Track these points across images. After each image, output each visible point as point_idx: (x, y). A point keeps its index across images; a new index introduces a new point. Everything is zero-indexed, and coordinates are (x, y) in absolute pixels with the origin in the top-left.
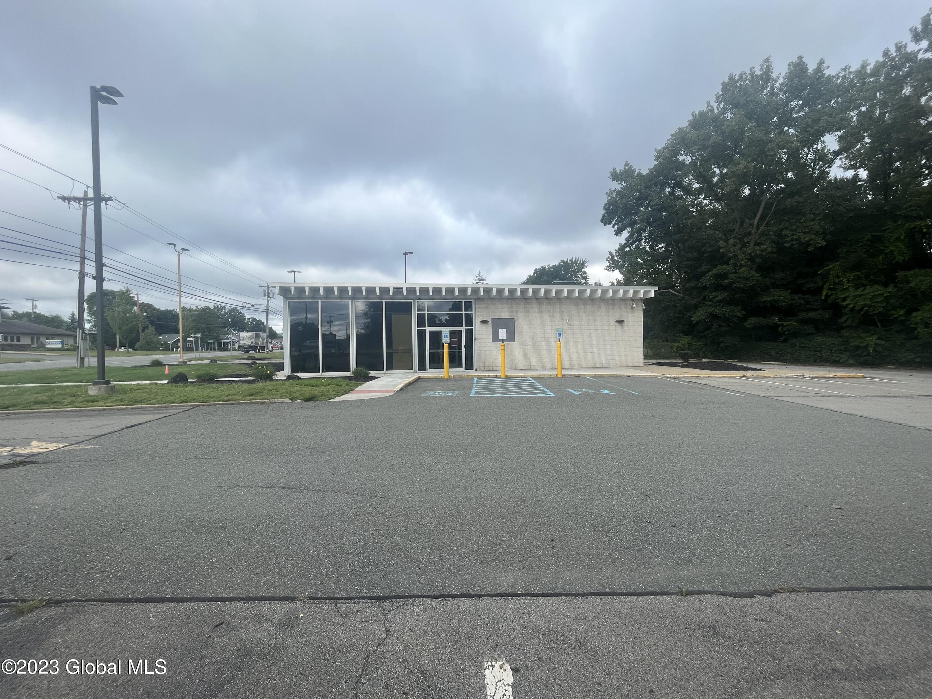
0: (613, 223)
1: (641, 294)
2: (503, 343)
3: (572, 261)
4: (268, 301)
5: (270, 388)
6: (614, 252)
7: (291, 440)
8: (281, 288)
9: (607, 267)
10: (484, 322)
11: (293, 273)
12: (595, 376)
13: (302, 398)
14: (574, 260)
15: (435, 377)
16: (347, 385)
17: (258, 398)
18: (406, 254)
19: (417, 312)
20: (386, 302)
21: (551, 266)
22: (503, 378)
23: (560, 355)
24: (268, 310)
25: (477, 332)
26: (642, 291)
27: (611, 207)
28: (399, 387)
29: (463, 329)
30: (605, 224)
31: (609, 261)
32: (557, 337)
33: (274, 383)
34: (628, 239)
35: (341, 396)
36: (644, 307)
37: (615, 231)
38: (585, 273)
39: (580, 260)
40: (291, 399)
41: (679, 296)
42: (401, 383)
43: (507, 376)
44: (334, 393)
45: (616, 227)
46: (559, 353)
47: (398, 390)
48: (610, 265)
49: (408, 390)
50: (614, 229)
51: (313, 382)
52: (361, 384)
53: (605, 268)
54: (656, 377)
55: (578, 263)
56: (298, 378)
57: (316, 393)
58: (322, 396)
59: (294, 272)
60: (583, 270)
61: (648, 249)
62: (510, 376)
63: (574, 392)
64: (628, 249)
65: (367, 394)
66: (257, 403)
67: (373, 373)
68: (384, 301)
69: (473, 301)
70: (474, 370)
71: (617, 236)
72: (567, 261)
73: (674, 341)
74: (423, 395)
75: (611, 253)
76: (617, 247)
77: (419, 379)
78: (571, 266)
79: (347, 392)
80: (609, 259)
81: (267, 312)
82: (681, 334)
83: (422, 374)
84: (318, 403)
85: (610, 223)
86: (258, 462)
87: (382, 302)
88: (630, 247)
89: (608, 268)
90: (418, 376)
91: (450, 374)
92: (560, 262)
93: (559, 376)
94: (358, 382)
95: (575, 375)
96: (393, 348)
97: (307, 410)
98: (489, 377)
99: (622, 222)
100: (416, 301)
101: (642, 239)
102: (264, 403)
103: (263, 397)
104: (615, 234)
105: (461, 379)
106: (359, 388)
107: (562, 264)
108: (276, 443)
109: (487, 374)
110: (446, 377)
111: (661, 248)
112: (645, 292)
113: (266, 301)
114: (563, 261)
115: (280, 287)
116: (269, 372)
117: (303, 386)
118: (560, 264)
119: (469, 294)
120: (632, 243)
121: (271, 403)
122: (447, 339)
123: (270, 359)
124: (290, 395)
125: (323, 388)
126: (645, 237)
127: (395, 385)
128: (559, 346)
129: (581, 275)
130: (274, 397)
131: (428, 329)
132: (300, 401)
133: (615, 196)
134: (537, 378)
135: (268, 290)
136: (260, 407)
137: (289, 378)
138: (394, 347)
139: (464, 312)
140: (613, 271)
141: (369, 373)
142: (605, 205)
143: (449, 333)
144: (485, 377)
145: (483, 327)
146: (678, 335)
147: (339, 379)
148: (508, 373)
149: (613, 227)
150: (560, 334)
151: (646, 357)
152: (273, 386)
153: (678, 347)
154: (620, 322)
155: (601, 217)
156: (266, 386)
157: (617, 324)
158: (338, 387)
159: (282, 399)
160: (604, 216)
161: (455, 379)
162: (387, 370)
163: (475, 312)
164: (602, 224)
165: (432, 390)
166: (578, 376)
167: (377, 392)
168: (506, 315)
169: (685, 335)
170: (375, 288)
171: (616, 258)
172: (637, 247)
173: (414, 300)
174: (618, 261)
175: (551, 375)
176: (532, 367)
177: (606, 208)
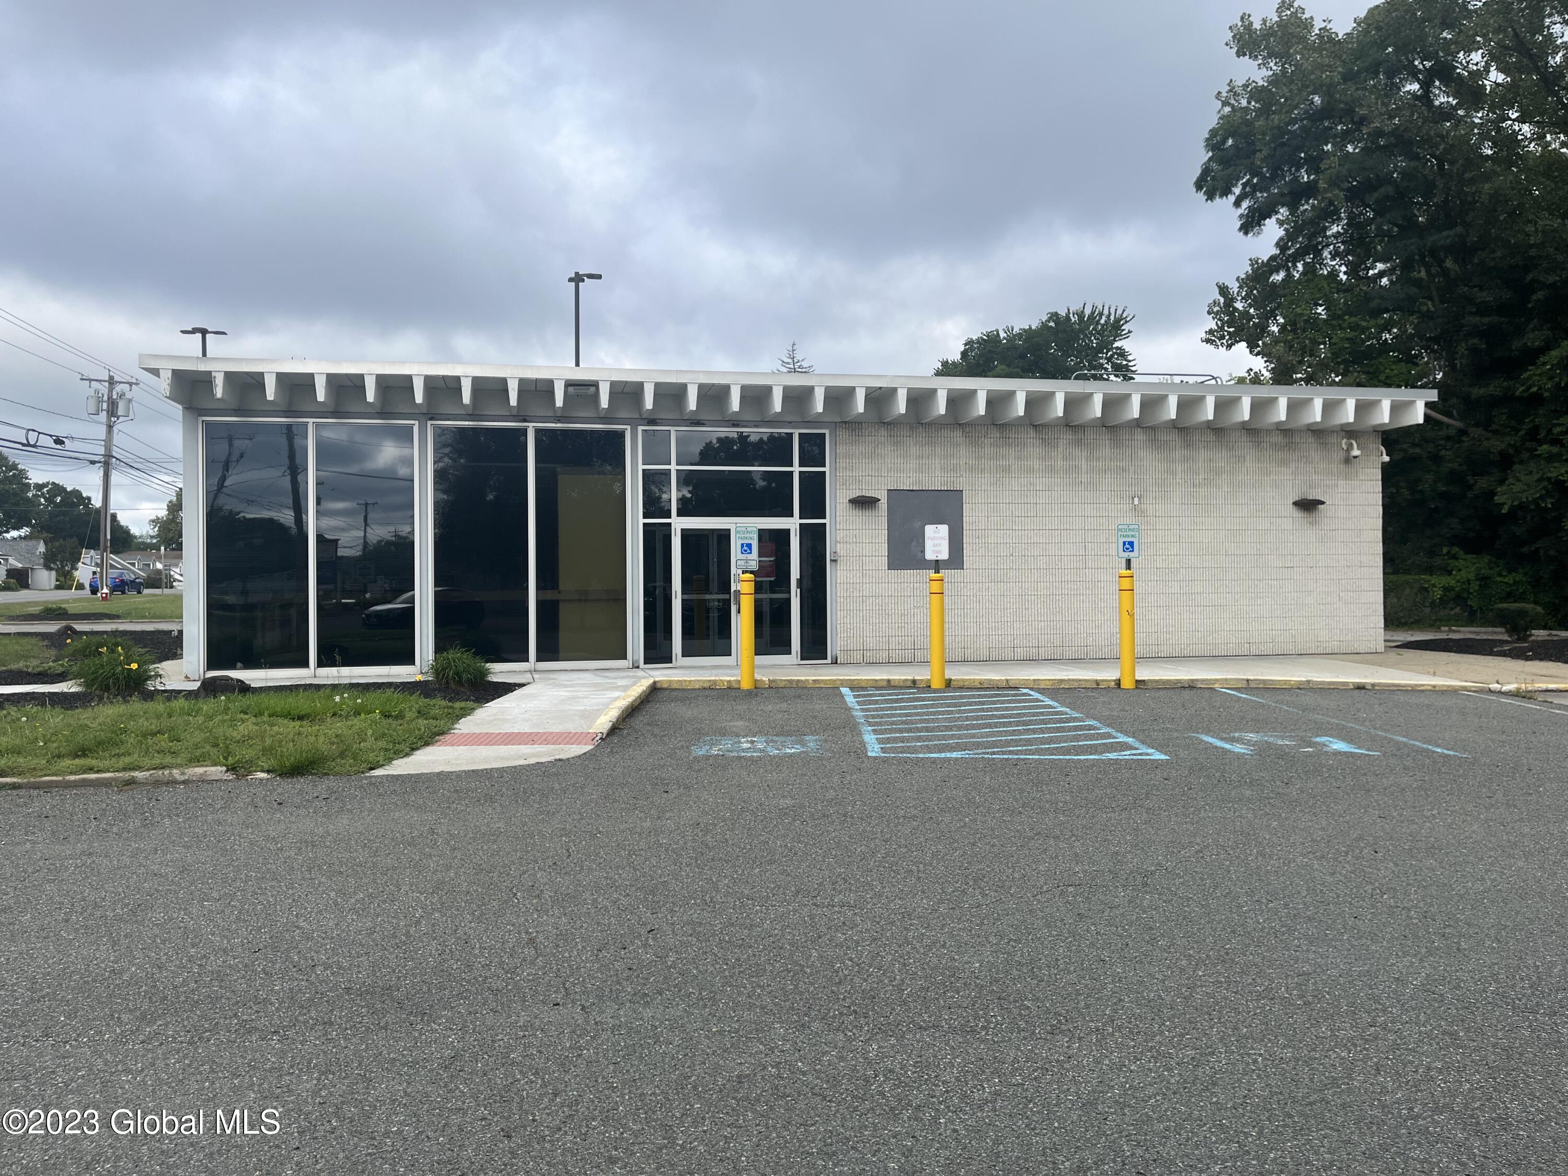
0: (1237, 190)
1: (1383, 415)
2: (937, 572)
3: (1081, 315)
4: (110, 427)
5: (144, 724)
6: (1234, 287)
7: (275, 949)
8: (178, 375)
9: (1211, 332)
10: (864, 503)
11: (199, 336)
12: (1248, 686)
13: (273, 762)
14: (1088, 312)
15: (706, 685)
16: (420, 713)
17: (107, 763)
18: (577, 279)
19: (641, 467)
20: (538, 431)
21: (1016, 330)
22: (935, 691)
23: (1131, 615)
24: (108, 456)
25: (840, 535)
26: (1386, 405)
27: (1230, 142)
28: (603, 723)
29: (792, 524)
30: (1210, 197)
31: (1217, 313)
32: (1122, 554)
33: (159, 706)
34: (1282, 245)
35: (407, 755)
36: (1386, 459)
37: (1241, 216)
38: (1122, 354)
39: (1106, 312)
40: (232, 769)
41: (1448, 426)
42: (607, 706)
43: (949, 683)
44: (382, 744)
45: (1245, 204)
46: (1126, 606)
47: (605, 731)
48: (1221, 328)
49: (636, 731)
50: (1240, 211)
51: (301, 703)
52: (465, 713)
53: (1204, 336)
54: (1453, 692)
55: (1102, 321)
56: (244, 688)
57: (323, 745)
58: (342, 755)
59: (204, 332)
60: (1116, 345)
61: (1343, 277)
62: (961, 684)
63: (1219, 743)
64: (1279, 277)
65: (504, 750)
66: (107, 783)
67: (500, 671)
68: (531, 427)
69: (827, 432)
70: (829, 660)
71: (1246, 233)
72: (1068, 317)
73: (1430, 570)
74: (702, 752)
75: (1223, 290)
76: (1245, 269)
77: (655, 689)
78: (1081, 331)
79: (429, 739)
80: (1216, 309)
81: (107, 463)
82: (1455, 549)
83: (660, 674)
84: (330, 782)
85: (1226, 192)
86: (160, 1064)
87: (524, 432)
88: (1288, 270)
89: (1211, 338)
90: (651, 681)
91: (758, 677)
92: (1044, 318)
93: (1127, 684)
94: (458, 705)
95: (1179, 681)
96: (561, 587)
97: (302, 811)
98: (889, 685)
99: (1267, 189)
100: (640, 428)
101: (1328, 245)
102: (131, 782)
103: (127, 760)
104: (1240, 229)
105: (798, 691)
106: (465, 726)
107: (1052, 324)
108: (215, 963)
109: (880, 675)
110: (746, 685)
111: (1381, 274)
112: (1396, 408)
113: (104, 429)
114: (1054, 316)
115: (175, 372)
116: (134, 666)
117: (266, 718)
118: (1044, 325)
119: (819, 407)
120: (1295, 259)
121: (157, 783)
122: (749, 557)
123: (118, 617)
124: (227, 754)
125: (339, 726)
126: (1337, 235)
127: (590, 716)
128: (1126, 583)
129: (1109, 359)
130: (168, 760)
131: (679, 524)
132: (263, 775)
133: (1244, 103)
134: (1057, 690)
135: (111, 391)
136: (117, 798)
137: (210, 688)
138: (566, 583)
139: (796, 469)
140: (1229, 347)
141: (487, 672)
142: (1214, 133)
143: (756, 537)
144: (877, 686)
145: (859, 518)
146: (1445, 550)
147: (389, 692)
148: (957, 674)
149: (1237, 204)
150: (1131, 544)
151: (1392, 621)
152: (158, 716)
153: (1446, 589)
154: (1308, 506)
155: (1198, 172)
156: (132, 717)
157: (1297, 513)
158: (390, 721)
159: (200, 770)
160: (1206, 171)
161: (776, 690)
162: (539, 659)
163: (834, 469)
164: (1201, 196)
165: (723, 733)
166: (1191, 686)
167: (533, 742)
168: (935, 480)
169: (1466, 553)
170: (504, 381)
171: (1239, 305)
172: (1310, 270)
173: (634, 424)
174: (1245, 314)
175: (1097, 682)
176: (1020, 653)
177: (1214, 142)
